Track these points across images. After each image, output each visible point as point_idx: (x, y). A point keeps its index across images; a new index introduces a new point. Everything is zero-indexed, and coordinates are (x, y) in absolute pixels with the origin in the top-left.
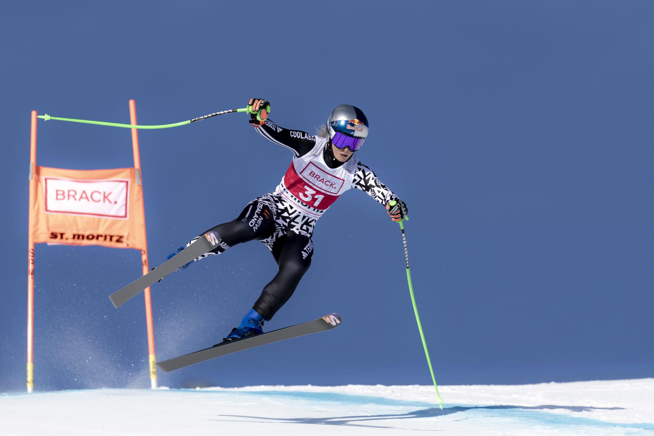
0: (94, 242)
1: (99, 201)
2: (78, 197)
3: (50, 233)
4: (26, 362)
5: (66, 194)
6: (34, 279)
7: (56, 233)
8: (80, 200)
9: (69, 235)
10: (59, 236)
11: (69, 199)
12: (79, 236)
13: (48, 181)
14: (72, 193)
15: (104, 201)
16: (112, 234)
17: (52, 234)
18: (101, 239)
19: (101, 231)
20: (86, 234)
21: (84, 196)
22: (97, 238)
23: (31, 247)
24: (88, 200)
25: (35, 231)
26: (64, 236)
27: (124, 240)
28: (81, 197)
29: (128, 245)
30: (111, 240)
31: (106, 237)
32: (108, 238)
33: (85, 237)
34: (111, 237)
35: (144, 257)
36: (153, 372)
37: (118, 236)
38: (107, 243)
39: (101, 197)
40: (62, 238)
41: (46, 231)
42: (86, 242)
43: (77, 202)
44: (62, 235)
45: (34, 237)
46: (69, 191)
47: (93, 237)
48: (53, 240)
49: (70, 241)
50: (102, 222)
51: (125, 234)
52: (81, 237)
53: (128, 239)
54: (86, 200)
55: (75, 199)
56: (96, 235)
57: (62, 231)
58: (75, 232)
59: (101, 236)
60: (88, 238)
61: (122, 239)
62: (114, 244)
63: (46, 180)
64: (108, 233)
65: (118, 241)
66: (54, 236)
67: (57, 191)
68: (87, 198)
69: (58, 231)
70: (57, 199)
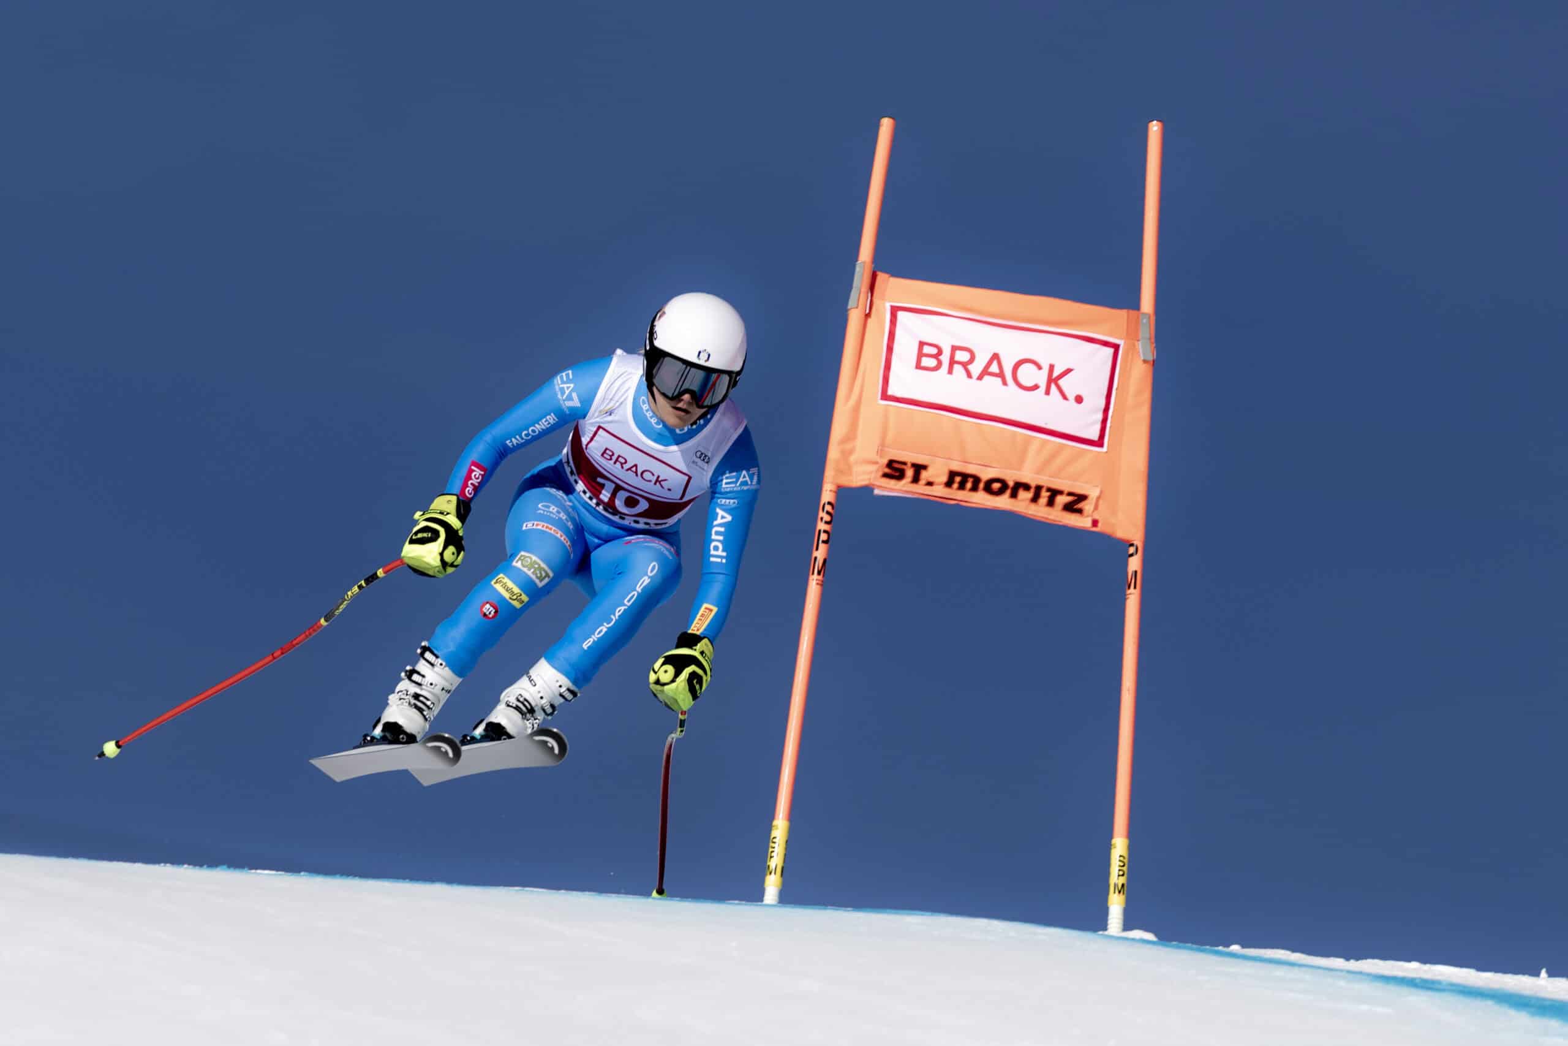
0: (1003, 502)
1: (1036, 387)
2: (976, 368)
3: (885, 461)
4: (772, 816)
5: (945, 358)
6: (822, 584)
7: (905, 463)
8: (980, 378)
9: (937, 472)
10: (910, 473)
11: (950, 371)
12: (965, 477)
13: (901, 315)
14: (962, 356)
15: (1048, 392)
16: (1055, 486)
17: (891, 464)
18: (1024, 495)
19: (1027, 476)
20: (986, 475)
21: (994, 368)
22: (1014, 495)
23: (827, 495)
24: (1005, 383)
25: (846, 454)
26: (924, 475)
27: (1087, 506)
28: (985, 372)
29: (1095, 523)
30: (1051, 503)
31: (1039, 488)
32: (1045, 494)
33: (981, 485)
34: (1054, 493)
35: (1134, 564)
36: (1116, 885)
37: (1070, 494)
38: (1040, 511)
39: (1041, 378)
40: (916, 479)
41: (872, 455)
42: (981, 499)
44: (919, 468)
45: (839, 472)
46: (954, 349)
47: (1004, 486)
48: (892, 483)
49: (939, 491)
50: (1033, 448)
51: (1093, 493)
52: (969, 485)
53: (1096, 508)
54: (999, 380)
55: (969, 375)
56: (1011, 484)
57: (920, 460)
58: (956, 467)
59: (1027, 487)
60: (988, 489)
61: (1080, 506)
62: (1057, 515)
63: (894, 311)
64: (1045, 481)
65: (1069, 508)
66: (895, 470)
67: (922, 344)
68: (1001, 375)
69: (909, 456)
70: (918, 366)
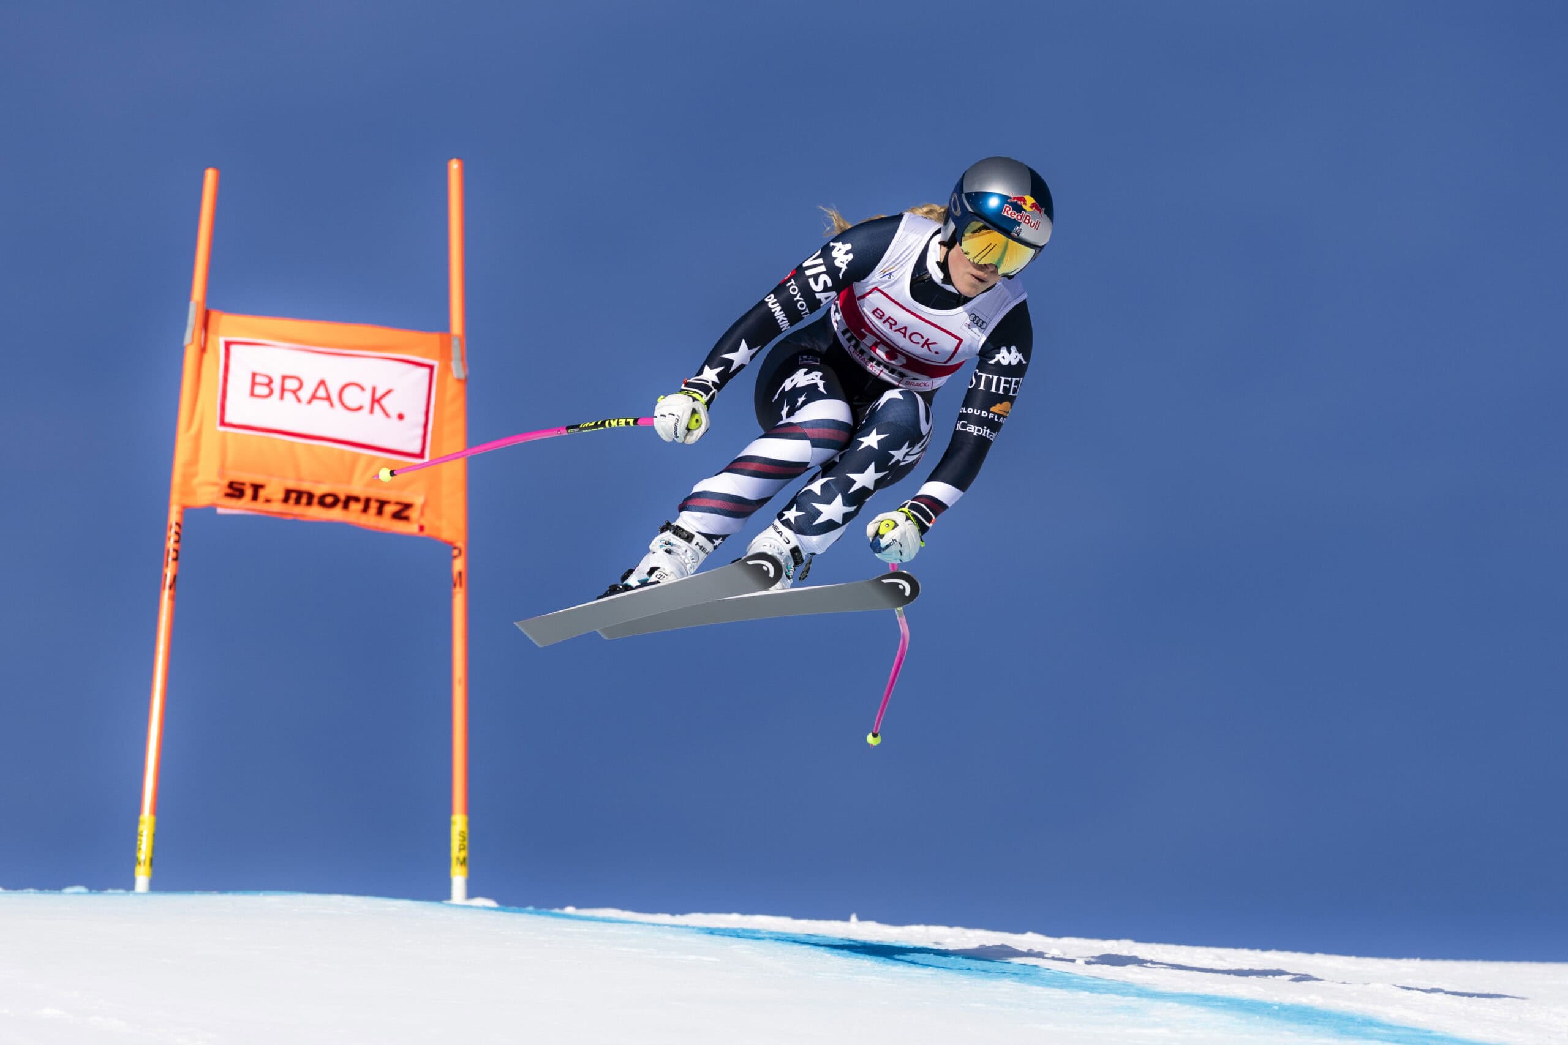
0: (336, 514)
1: (360, 408)
2: (305, 394)
3: (226, 482)
4: (139, 811)
5: (276, 386)
6: (173, 598)
7: (243, 484)
8: (310, 402)
9: (274, 490)
10: (249, 492)
11: (282, 397)
12: (300, 494)
13: (233, 348)
14: (291, 384)
15: (372, 411)
16: (384, 495)
17: (231, 485)
18: (355, 507)
19: (357, 488)
20: (319, 490)
21: (322, 393)
22: (346, 506)
23: (174, 517)
24: (332, 405)
25: (187, 478)
26: (262, 493)
27: (414, 514)
28: (314, 397)
29: (422, 528)
30: (380, 512)
31: (368, 501)
32: (374, 506)
33: (315, 500)
34: (382, 504)
35: (458, 565)
36: (458, 859)
37: (397, 503)
38: (370, 520)
39: (365, 399)
40: (255, 497)
41: (214, 478)
42: (316, 512)
43: (304, 406)
44: (257, 488)
45: (184, 493)
46: (284, 378)
47: (336, 501)
48: (233, 502)
49: (277, 507)
50: (361, 465)
51: (418, 501)
52: (304, 500)
53: (422, 514)
54: (326, 404)
55: (299, 400)
56: (342, 497)
57: (258, 479)
58: (292, 484)
59: (357, 499)
60: (322, 502)
61: (406, 513)
62: (385, 523)
63: (228, 345)
64: (374, 493)
65: (398, 516)
66: (235, 490)
67: (254, 375)
68: (328, 398)
69: (247, 477)
70: (252, 394)
